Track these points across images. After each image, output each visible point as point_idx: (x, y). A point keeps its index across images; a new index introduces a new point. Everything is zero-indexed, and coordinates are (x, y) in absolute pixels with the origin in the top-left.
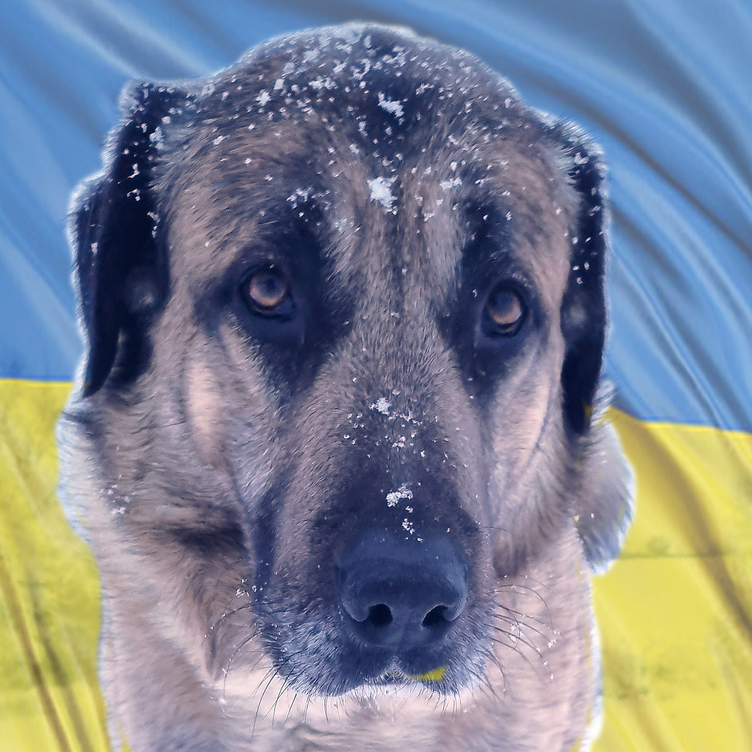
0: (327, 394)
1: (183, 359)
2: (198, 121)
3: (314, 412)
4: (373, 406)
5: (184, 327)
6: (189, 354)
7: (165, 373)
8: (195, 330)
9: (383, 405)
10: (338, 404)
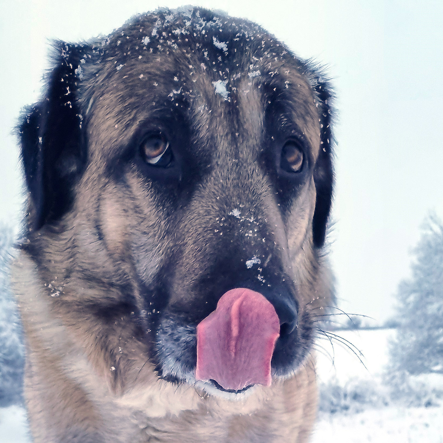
0: (200, 208)
1: (99, 200)
2: (104, 60)
3: (193, 219)
4: (231, 213)
5: (99, 180)
6: (103, 196)
7: (84, 210)
8: (107, 181)
9: (236, 213)
10: (208, 213)
